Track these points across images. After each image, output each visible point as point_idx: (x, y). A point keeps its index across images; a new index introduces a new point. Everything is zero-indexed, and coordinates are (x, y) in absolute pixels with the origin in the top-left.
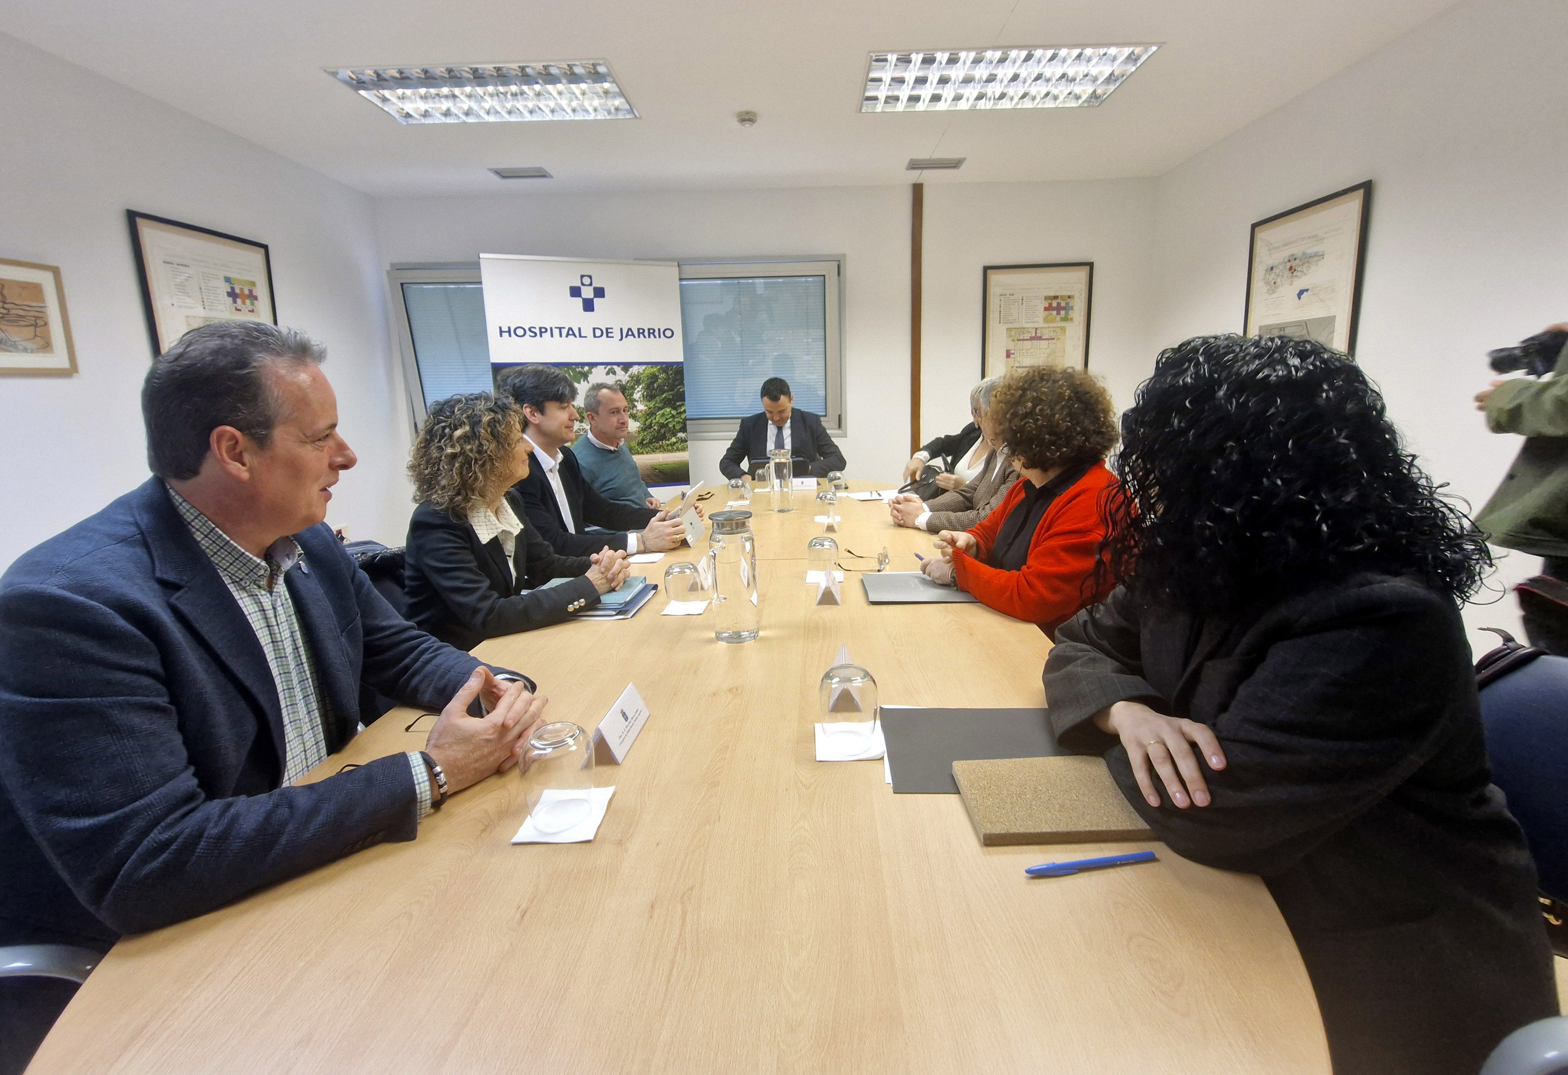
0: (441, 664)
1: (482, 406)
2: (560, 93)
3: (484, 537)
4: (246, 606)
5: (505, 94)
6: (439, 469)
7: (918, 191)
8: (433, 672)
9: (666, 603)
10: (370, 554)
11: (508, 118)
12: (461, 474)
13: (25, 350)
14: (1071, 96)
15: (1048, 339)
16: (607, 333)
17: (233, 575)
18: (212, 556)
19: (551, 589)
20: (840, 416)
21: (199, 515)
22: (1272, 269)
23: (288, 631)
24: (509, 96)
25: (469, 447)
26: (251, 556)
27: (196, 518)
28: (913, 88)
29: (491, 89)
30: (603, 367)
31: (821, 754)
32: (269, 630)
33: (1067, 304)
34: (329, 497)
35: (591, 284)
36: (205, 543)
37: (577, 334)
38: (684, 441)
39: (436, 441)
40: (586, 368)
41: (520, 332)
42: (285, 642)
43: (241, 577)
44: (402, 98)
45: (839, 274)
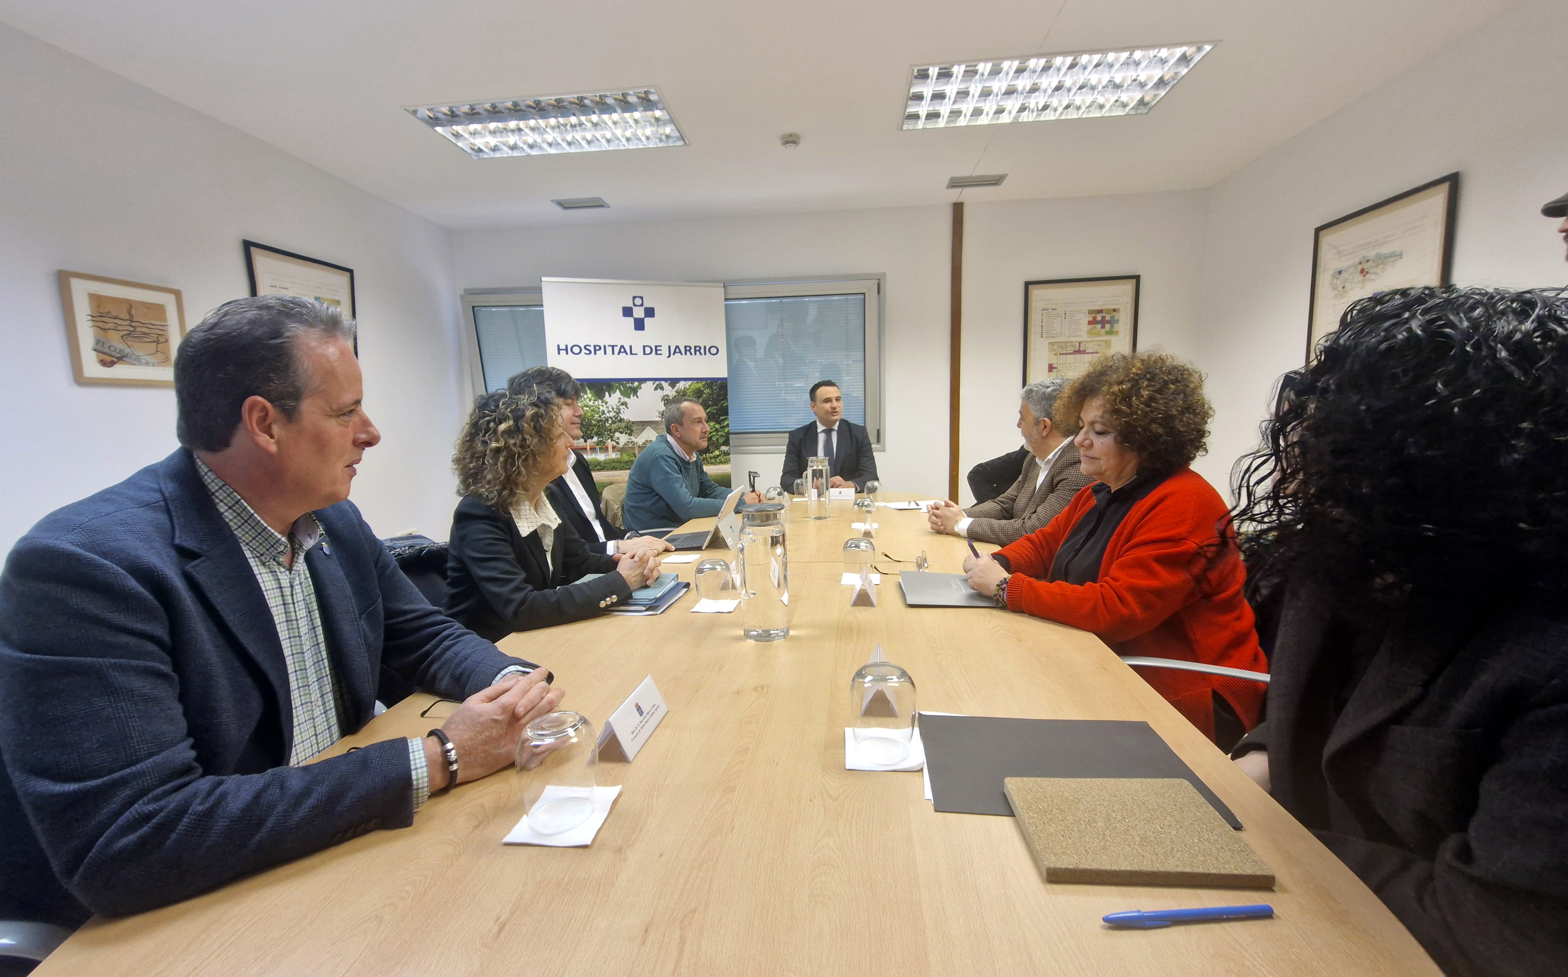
0: (459, 652)
1: (525, 401)
2: (615, 123)
3: (525, 529)
4: (263, 582)
5: (565, 125)
6: (483, 463)
7: (958, 210)
8: (450, 660)
9: (696, 601)
10: (418, 547)
11: (568, 149)
12: (505, 469)
13: (147, 364)
14: (1117, 104)
15: (1092, 353)
16: (656, 350)
17: (255, 549)
18: (236, 529)
19: (584, 583)
20: (878, 431)
21: (224, 485)
22: (1340, 272)
23: (304, 611)
24: (568, 127)
25: (512, 441)
26: (273, 531)
27: (220, 488)
28: (955, 102)
29: (553, 121)
30: (652, 382)
31: (851, 762)
32: (285, 609)
33: (1113, 317)
34: (354, 473)
35: (642, 305)
36: (228, 516)
37: (628, 351)
38: (727, 454)
39: (481, 435)
40: (636, 384)
41: (576, 350)
42: (299, 621)
43: (262, 552)
44: (474, 134)
45: (879, 292)
